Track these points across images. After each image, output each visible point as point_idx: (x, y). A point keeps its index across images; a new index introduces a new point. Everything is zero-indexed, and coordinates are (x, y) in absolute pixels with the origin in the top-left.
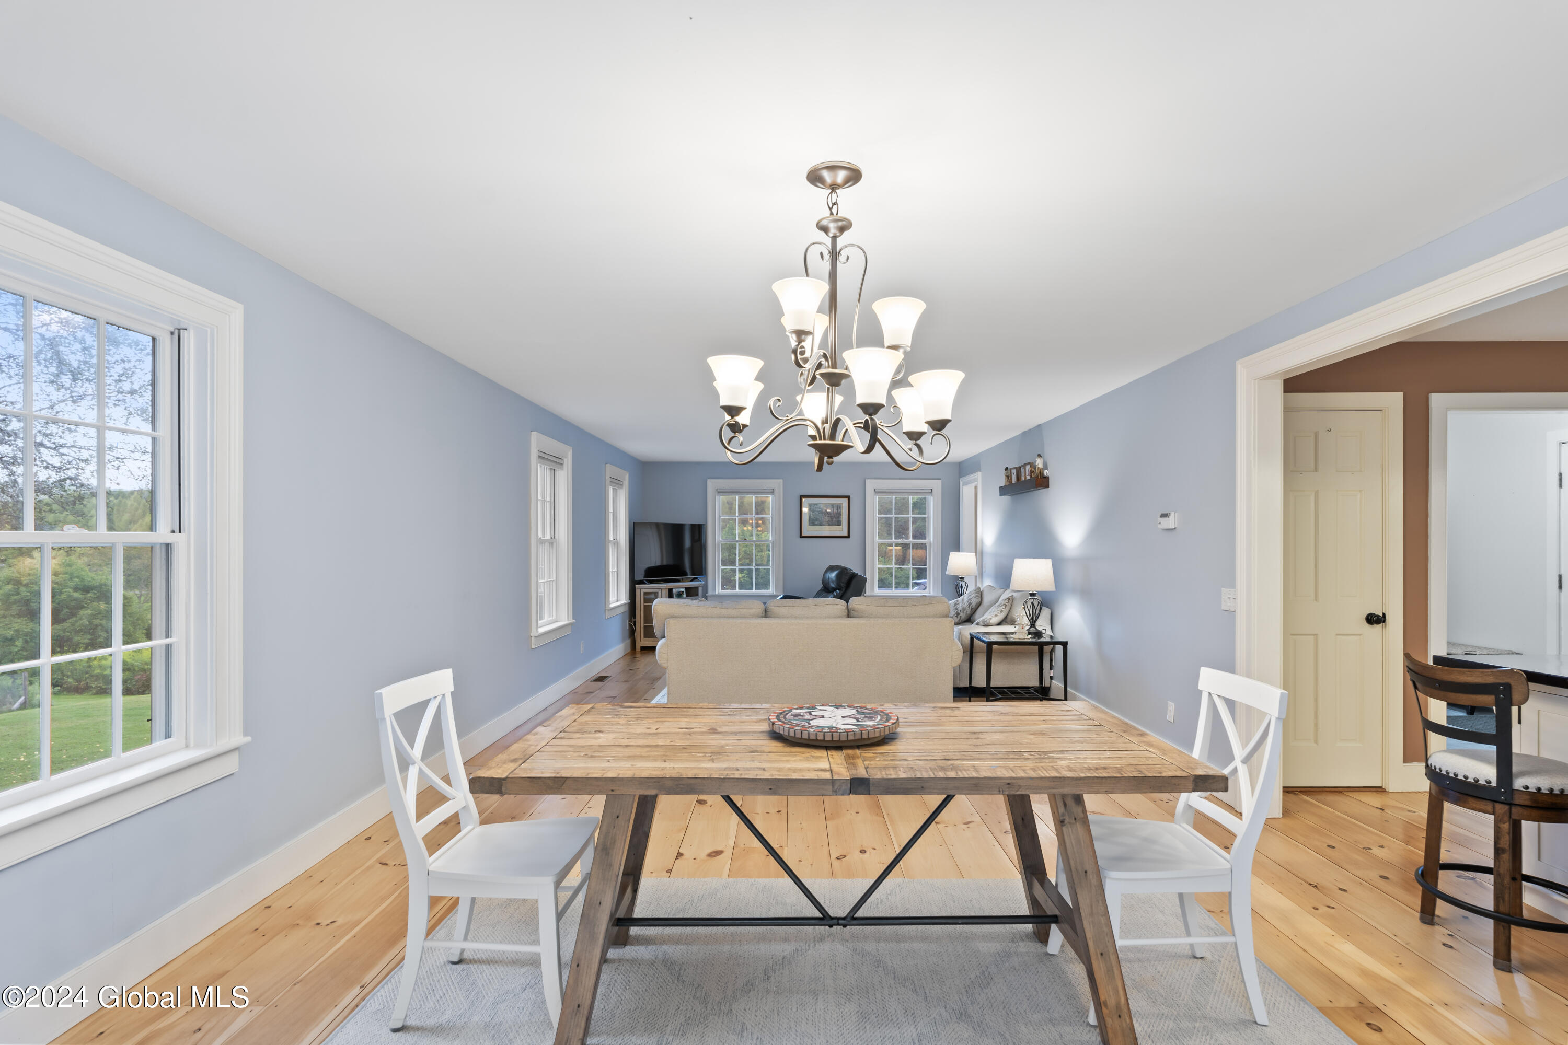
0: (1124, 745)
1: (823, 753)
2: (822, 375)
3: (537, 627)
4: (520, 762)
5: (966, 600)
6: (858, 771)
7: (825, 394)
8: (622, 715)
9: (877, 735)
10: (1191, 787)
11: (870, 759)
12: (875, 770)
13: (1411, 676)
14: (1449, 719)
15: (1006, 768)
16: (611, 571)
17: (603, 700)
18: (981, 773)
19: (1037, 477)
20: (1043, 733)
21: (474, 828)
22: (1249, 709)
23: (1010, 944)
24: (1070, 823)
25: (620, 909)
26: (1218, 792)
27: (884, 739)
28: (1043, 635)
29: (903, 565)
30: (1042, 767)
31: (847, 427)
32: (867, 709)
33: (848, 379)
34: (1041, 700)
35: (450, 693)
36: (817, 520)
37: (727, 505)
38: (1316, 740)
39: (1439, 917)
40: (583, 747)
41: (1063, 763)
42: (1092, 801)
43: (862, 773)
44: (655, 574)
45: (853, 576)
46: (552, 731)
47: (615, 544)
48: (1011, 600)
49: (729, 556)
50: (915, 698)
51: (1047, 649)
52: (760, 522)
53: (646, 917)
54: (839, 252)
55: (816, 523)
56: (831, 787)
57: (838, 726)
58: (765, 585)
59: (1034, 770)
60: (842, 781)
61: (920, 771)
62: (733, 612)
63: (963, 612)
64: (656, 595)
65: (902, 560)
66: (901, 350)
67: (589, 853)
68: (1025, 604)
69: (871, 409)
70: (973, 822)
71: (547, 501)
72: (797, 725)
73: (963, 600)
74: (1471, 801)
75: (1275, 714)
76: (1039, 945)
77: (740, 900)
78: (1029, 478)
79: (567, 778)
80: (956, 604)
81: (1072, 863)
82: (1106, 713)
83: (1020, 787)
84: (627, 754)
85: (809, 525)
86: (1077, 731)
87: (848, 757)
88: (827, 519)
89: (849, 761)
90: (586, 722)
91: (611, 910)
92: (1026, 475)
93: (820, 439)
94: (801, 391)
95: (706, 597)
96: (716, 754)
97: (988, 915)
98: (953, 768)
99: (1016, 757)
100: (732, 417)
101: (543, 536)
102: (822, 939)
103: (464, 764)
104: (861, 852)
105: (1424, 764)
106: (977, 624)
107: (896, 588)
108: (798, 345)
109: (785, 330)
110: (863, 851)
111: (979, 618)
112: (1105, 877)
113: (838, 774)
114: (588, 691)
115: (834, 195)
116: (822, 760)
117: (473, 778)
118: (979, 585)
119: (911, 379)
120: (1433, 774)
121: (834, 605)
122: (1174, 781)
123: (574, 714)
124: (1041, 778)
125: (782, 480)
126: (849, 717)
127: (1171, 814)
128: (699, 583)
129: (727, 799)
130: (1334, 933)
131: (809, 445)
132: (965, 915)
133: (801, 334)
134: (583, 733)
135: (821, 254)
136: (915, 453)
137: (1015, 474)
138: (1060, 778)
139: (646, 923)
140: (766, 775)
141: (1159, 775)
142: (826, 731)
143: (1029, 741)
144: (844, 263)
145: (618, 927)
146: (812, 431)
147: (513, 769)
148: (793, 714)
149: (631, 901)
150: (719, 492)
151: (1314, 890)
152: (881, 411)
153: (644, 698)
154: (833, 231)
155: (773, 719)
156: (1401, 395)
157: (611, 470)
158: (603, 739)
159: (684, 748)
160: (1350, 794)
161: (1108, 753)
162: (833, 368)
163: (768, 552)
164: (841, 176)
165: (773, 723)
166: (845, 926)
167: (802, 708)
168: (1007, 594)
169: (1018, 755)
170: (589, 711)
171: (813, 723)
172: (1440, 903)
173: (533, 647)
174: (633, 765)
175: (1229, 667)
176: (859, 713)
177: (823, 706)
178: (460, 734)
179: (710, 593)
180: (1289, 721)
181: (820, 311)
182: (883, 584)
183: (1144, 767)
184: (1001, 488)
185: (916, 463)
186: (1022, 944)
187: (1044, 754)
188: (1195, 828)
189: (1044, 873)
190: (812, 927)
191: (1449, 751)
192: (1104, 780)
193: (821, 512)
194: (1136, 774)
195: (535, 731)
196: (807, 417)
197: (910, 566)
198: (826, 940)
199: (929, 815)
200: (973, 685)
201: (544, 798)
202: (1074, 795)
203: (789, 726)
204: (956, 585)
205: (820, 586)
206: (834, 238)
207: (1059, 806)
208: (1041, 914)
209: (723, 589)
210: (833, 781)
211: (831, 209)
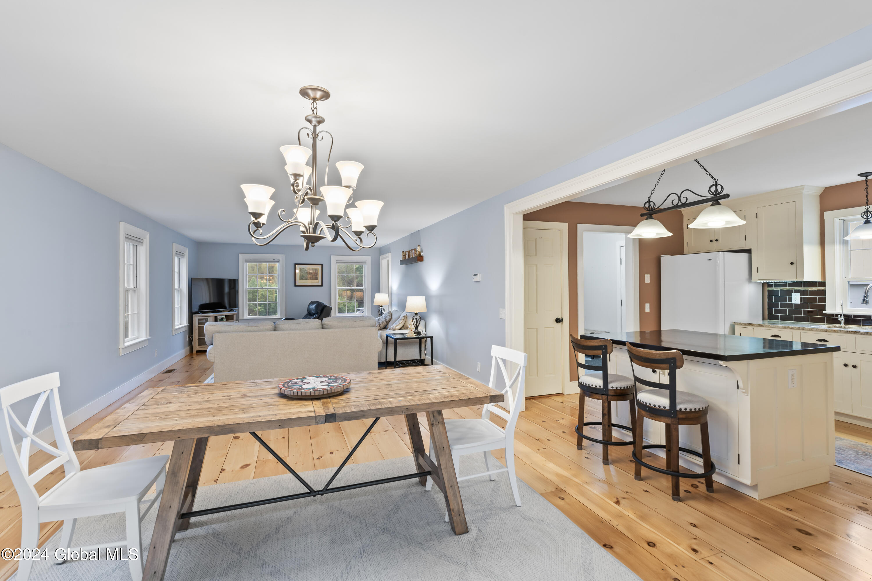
0: (460, 384)
1: (310, 402)
2: (308, 199)
3: (124, 342)
4: (113, 427)
5: (384, 317)
6: (330, 410)
7: (310, 209)
8: (185, 392)
9: (340, 390)
10: (489, 402)
11: (336, 403)
12: (339, 409)
13: (572, 344)
14: (586, 361)
15: (405, 401)
16: (176, 306)
17: (171, 384)
18: (393, 405)
19: (418, 256)
20: (423, 382)
21: (76, 474)
22: (511, 362)
23: (408, 489)
24: (436, 425)
25: (184, 508)
26: (500, 402)
27: (343, 392)
28: (421, 334)
29: (351, 300)
30: (423, 398)
31: (322, 227)
32: (334, 377)
33: (323, 202)
34: (421, 366)
35: (57, 388)
36: (304, 277)
37: (251, 268)
38: (537, 376)
39: (583, 446)
40: (159, 413)
41: (433, 396)
42: (446, 413)
43: (331, 411)
44: (205, 308)
45: (325, 306)
46: (135, 406)
47: (179, 290)
48: (406, 317)
49: (252, 297)
50: (359, 369)
51: (423, 340)
52: (271, 278)
53: (201, 510)
54: (318, 134)
55: (304, 278)
56: (315, 420)
57: (318, 387)
58: (275, 312)
59: (419, 400)
60: (321, 417)
61: (362, 407)
62: (255, 328)
63: (382, 324)
64: (206, 320)
65: (351, 298)
66: (351, 189)
67: (162, 478)
68: (413, 318)
69: (336, 218)
70: (389, 430)
71: (131, 265)
72: (295, 389)
73: (382, 318)
74: (594, 395)
75: (523, 365)
76: (422, 487)
77: (261, 491)
78: (414, 256)
79: (147, 433)
80: (379, 320)
81: (437, 444)
82: (451, 370)
83: (412, 409)
84: (188, 415)
85: (300, 279)
86: (439, 379)
87: (324, 404)
88: (310, 276)
89: (325, 405)
90: (160, 398)
91: (178, 509)
92: (413, 255)
93: (308, 233)
94: (297, 207)
95: (238, 320)
96: (246, 409)
97: (397, 476)
98: (380, 403)
99: (411, 395)
100: (256, 219)
101: (128, 285)
102: (309, 504)
103: (68, 432)
104: (330, 453)
105: (578, 382)
106: (390, 330)
107: (347, 312)
108: (295, 182)
109: (287, 173)
110: (332, 453)
111: (390, 326)
112: (452, 449)
113: (319, 413)
114: (160, 379)
115: (315, 104)
116: (309, 406)
117: (76, 441)
118: (390, 310)
119: (357, 204)
120: (581, 385)
121: (315, 322)
122: (482, 399)
123: (151, 394)
124: (423, 404)
125: (284, 255)
126: (324, 382)
127: (480, 415)
128: (235, 312)
129: (254, 435)
130: (546, 460)
131: (301, 236)
132: (386, 478)
133: (297, 176)
134: (158, 405)
135: (308, 134)
136: (359, 242)
137: (407, 254)
138: (431, 403)
139: (201, 513)
140: (277, 418)
141: (475, 397)
142: (311, 390)
143: (416, 386)
144: (320, 140)
145: (182, 520)
146: (302, 229)
147: (107, 432)
148: (292, 382)
149: (191, 502)
150: (246, 261)
151: (538, 441)
152: (341, 220)
153: (198, 381)
154: (314, 123)
155: (281, 386)
156: (567, 224)
157: (176, 247)
158: (172, 407)
159: (226, 408)
160: (550, 397)
161: (453, 389)
162: (314, 195)
163: (276, 295)
164: (319, 94)
165: (281, 389)
166: (322, 495)
167: (297, 379)
168: (404, 314)
169: (411, 394)
170: (162, 391)
171: (304, 387)
172: (584, 440)
173: (121, 355)
174: (193, 421)
175: (503, 344)
176: (329, 379)
177: (309, 377)
178: (65, 414)
179: (241, 318)
180: (528, 367)
181: (307, 164)
182: (340, 310)
183: (469, 394)
184: (400, 261)
185: (359, 248)
186: (413, 488)
187: (424, 392)
188: (491, 420)
189: (424, 451)
190: (304, 498)
191: (586, 375)
192: (452, 402)
193: (307, 273)
194: (465, 398)
195: (123, 406)
196: (299, 220)
197: (355, 301)
198: (312, 504)
199: (367, 429)
200: (388, 360)
201: (129, 448)
202: (438, 410)
203: (290, 389)
204: (379, 310)
205: (306, 312)
206: (315, 126)
207: (431, 417)
208: (423, 471)
209: (249, 315)
210: (316, 417)
211: (313, 111)
